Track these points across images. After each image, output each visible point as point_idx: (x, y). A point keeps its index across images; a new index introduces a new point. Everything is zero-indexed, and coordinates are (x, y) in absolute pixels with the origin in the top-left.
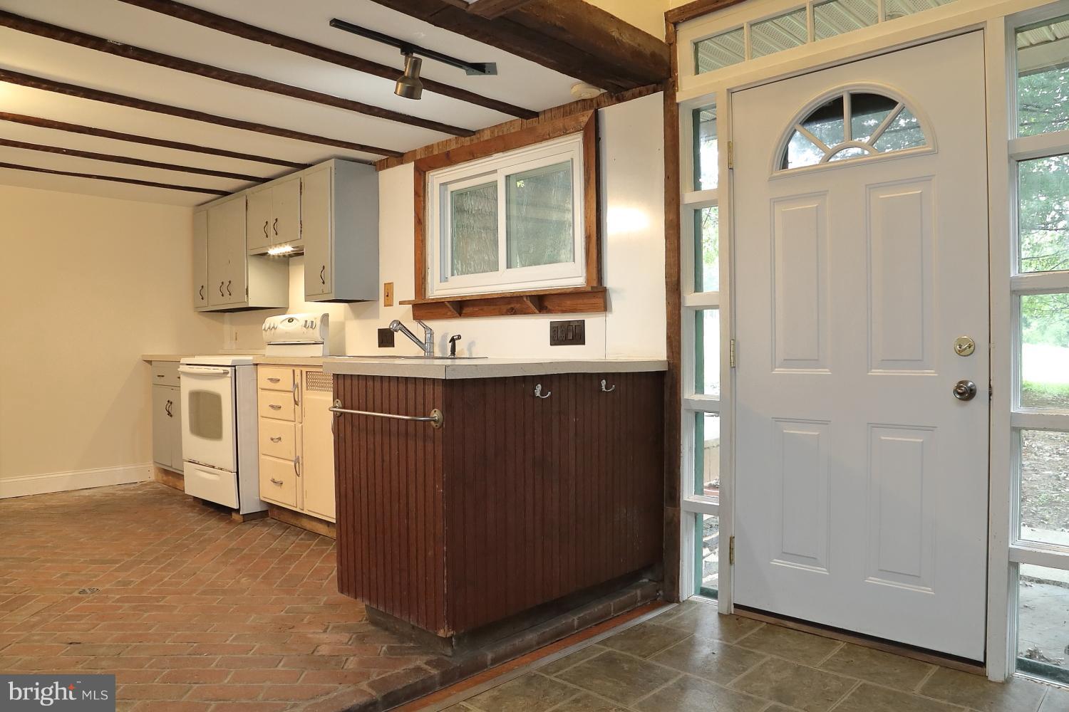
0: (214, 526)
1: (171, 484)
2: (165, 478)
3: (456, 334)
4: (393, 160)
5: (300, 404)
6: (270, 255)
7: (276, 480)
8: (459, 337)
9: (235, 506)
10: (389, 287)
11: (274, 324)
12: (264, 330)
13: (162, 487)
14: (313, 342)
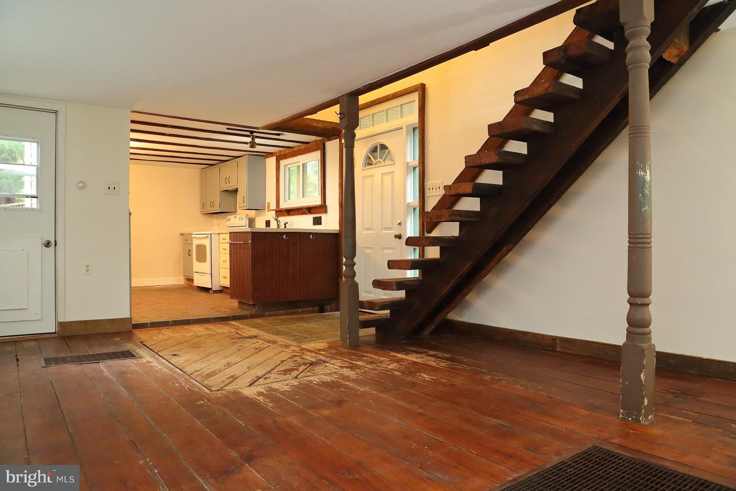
0: (203, 294)
2: (188, 282)
3: (286, 222)
4: (269, 155)
7: (225, 277)
8: (287, 223)
9: (210, 287)
10: (269, 203)
11: (230, 219)
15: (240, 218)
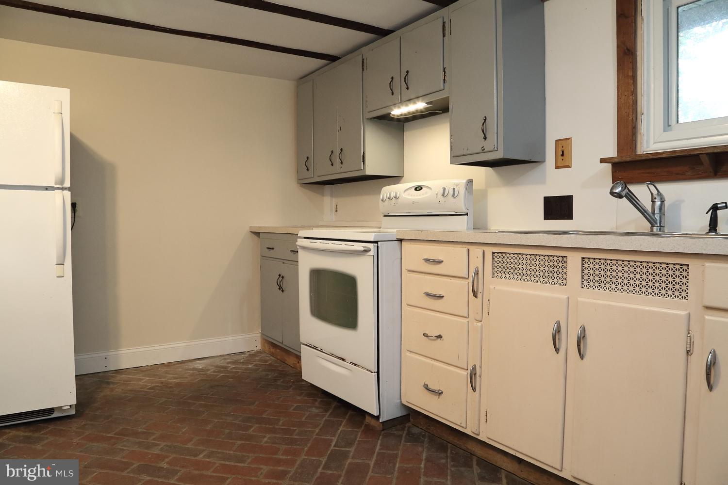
1: (279, 357)
5: (480, 295)
7: (431, 387)
9: (376, 413)
11: (396, 194)
12: (382, 200)
13: (271, 359)
14: (454, 213)
15: (446, 189)
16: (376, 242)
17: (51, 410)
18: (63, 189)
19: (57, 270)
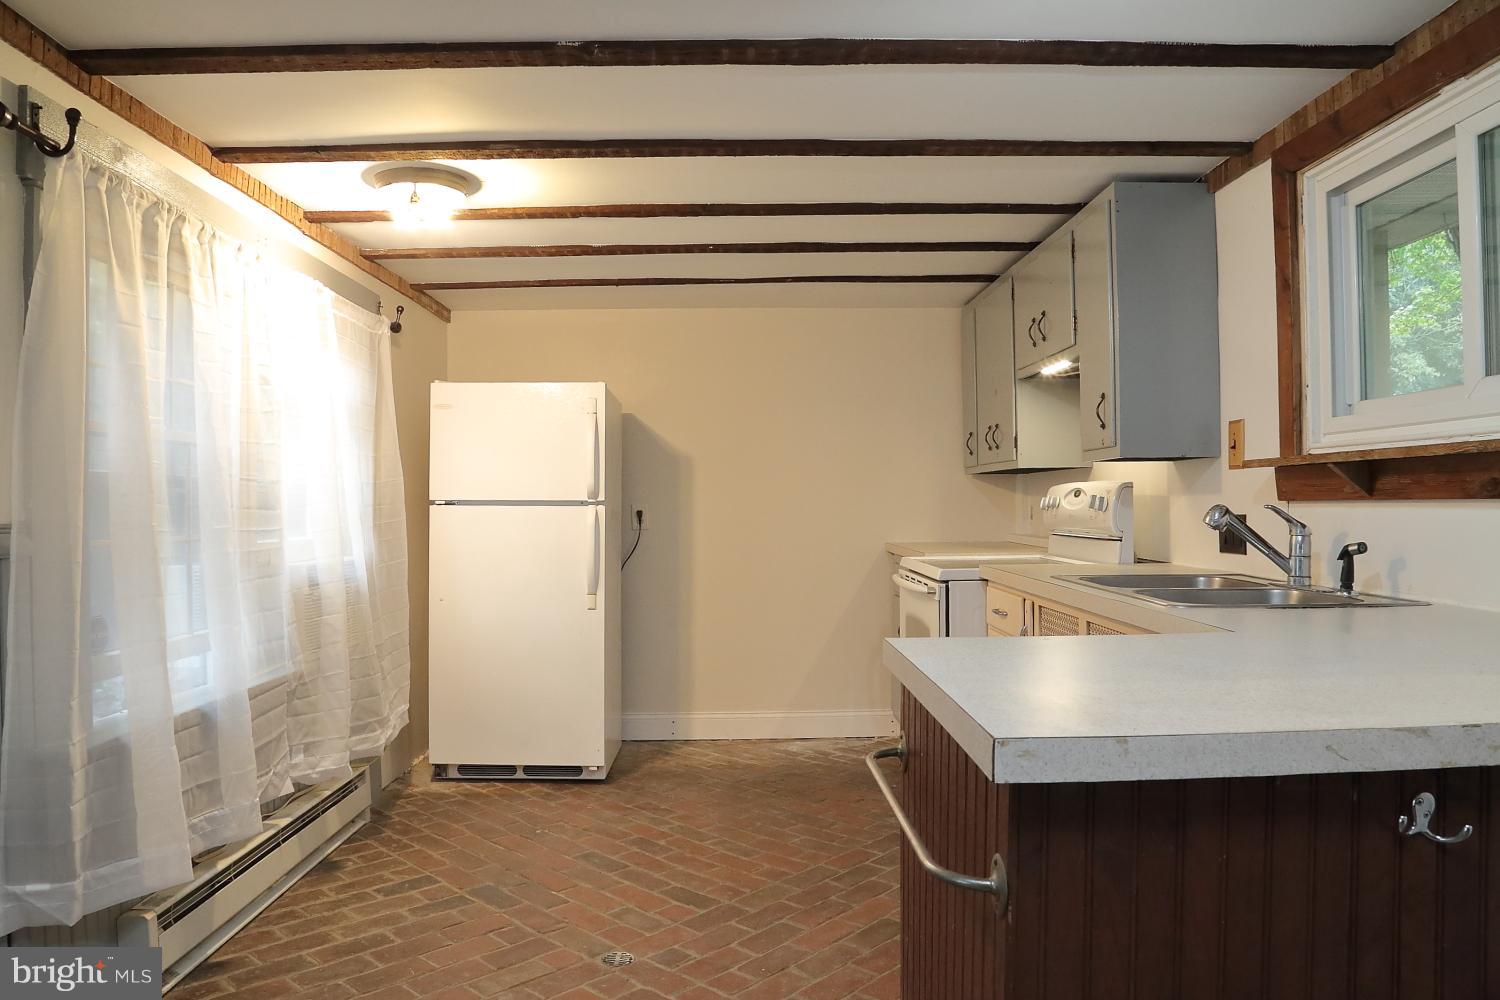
4: (1236, 161)
6: (1042, 378)
8: (1362, 548)
10: (1236, 425)
11: (1056, 499)
12: (1044, 508)
14: (1107, 536)
15: (1105, 500)
16: (947, 582)
17: (578, 769)
18: (598, 503)
19: (588, 600)
